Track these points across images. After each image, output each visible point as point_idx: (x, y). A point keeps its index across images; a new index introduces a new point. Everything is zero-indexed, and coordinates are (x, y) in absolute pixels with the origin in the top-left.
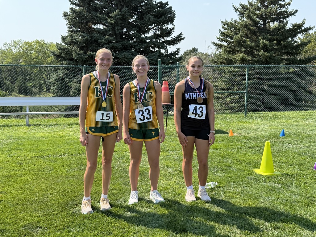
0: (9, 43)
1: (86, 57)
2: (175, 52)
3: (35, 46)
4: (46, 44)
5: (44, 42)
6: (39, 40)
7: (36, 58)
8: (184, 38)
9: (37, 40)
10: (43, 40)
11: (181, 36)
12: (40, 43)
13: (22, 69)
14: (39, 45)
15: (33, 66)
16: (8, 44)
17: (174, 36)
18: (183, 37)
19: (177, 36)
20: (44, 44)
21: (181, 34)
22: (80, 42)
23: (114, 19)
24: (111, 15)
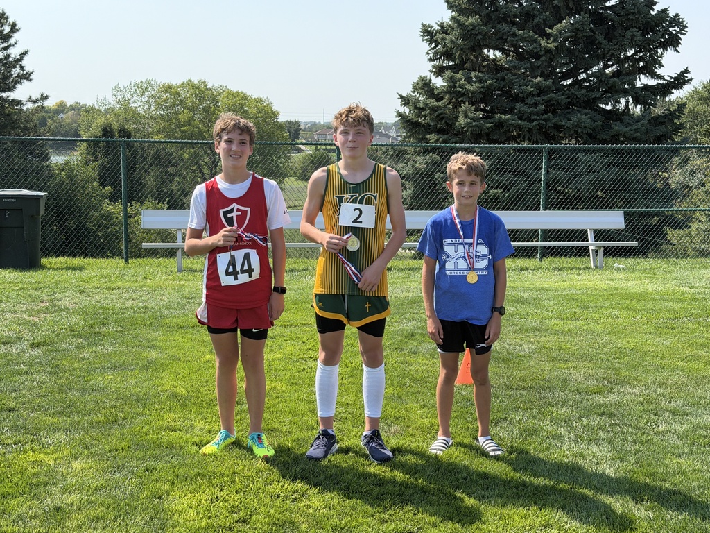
0: (126, 87)
1: (490, 125)
2: (672, 113)
3: (184, 95)
4: (210, 89)
5: (206, 86)
6: (195, 81)
7: (188, 123)
8: (691, 80)
9: (191, 81)
10: (205, 82)
11: (685, 75)
12: (198, 88)
13: (157, 151)
14: (196, 94)
15: (183, 142)
16: (122, 88)
17: (669, 76)
18: (689, 76)
19: (676, 76)
20: (207, 89)
21: (686, 71)
22: (472, 93)
23: (555, 40)
24: (548, 31)
